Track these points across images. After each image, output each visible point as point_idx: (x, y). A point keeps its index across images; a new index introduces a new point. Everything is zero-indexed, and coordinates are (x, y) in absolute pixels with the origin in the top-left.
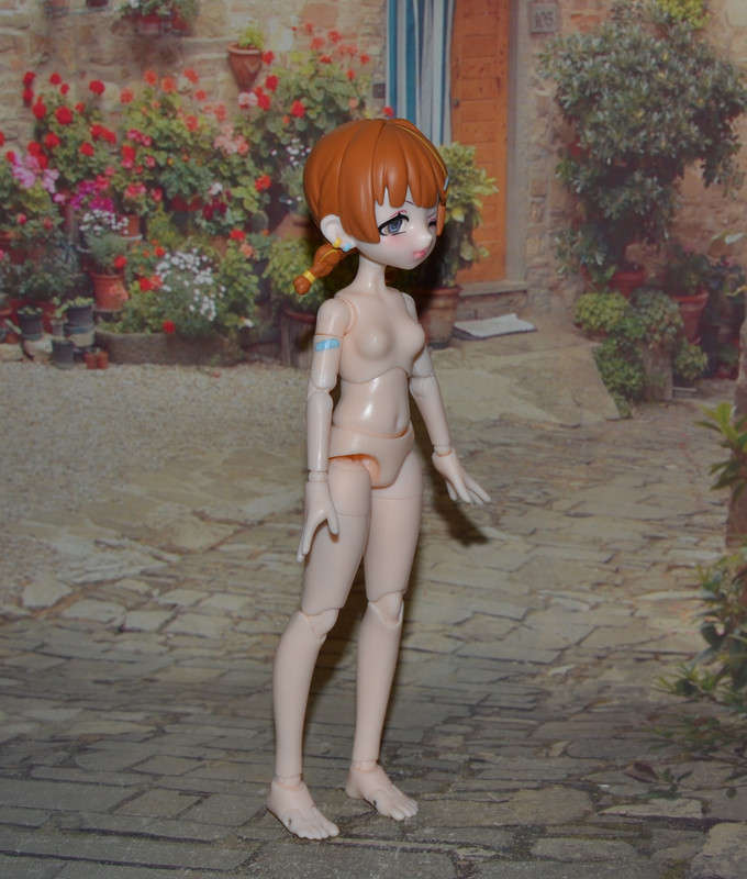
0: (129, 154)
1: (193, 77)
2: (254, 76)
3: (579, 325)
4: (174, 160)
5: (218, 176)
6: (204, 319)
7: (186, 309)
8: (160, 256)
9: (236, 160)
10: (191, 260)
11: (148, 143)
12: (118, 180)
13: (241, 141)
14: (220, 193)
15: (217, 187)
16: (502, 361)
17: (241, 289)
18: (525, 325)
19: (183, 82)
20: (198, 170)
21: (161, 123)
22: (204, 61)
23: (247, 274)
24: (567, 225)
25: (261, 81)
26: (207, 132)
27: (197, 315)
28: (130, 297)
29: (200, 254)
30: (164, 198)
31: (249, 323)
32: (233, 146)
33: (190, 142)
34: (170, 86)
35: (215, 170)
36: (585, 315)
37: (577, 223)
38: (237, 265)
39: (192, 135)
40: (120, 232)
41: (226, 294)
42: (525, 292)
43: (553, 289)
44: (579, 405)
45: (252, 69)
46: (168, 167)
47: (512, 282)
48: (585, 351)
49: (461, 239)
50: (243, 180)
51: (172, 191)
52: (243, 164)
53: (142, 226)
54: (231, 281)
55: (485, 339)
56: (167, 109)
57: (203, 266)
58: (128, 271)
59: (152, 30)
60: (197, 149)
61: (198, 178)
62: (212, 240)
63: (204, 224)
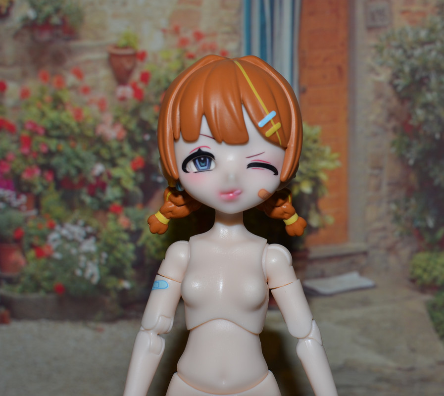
0: (26, 142)
1: (79, 74)
2: (129, 73)
3: (413, 281)
4: (64, 146)
5: (100, 159)
6: (88, 282)
7: (73, 273)
8: (52, 228)
9: (114, 145)
10: (77, 231)
11: (42, 132)
12: (17, 164)
13: (119, 128)
14: (101, 174)
15: (99, 168)
16: (347, 314)
17: (119, 255)
18: (366, 282)
19: (71, 79)
20: (83, 153)
21: (53, 115)
22: (88, 61)
23: (124, 242)
24: (401, 193)
25: (136, 76)
26: (90, 121)
27: (82, 279)
28: (27, 263)
29: (86, 225)
30: (55, 179)
31: (126, 284)
32: (112, 133)
33: (77, 130)
34: (60, 83)
35: (97, 154)
36: (419, 272)
37: (410, 191)
38: (116, 235)
39: (79, 125)
40: (18, 208)
41: (107, 260)
42: (365, 253)
43: (391, 249)
44: (413, 350)
45: (128, 66)
46: (58, 153)
47: (354, 245)
48: (418, 303)
49: (309, 208)
50: (121, 161)
51: (62, 172)
52: (120, 148)
53: (36, 202)
54: (110, 248)
55: (331, 295)
56: (58, 103)
57: (88, 236)
58: (25, 241)
59: (46, 36)
60: (83, 136)
61: (83, 160)
62: (95, 214)
63: (88, 199)
